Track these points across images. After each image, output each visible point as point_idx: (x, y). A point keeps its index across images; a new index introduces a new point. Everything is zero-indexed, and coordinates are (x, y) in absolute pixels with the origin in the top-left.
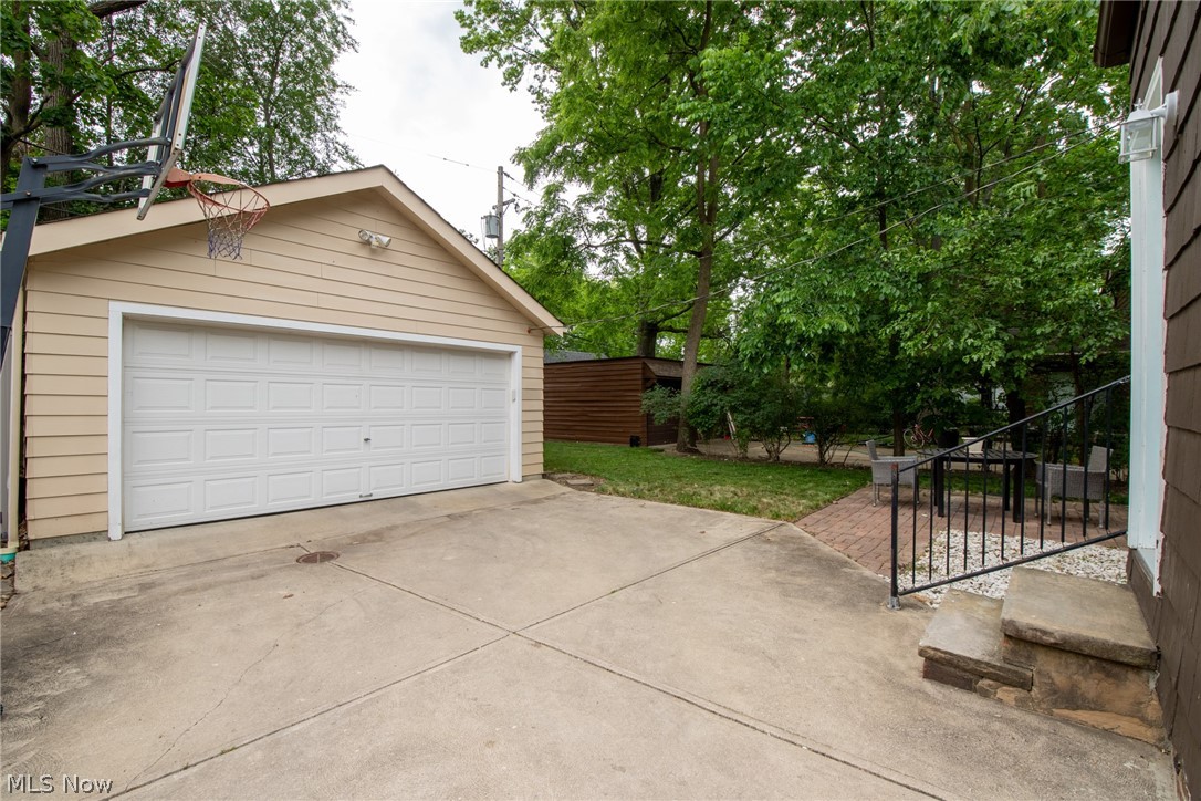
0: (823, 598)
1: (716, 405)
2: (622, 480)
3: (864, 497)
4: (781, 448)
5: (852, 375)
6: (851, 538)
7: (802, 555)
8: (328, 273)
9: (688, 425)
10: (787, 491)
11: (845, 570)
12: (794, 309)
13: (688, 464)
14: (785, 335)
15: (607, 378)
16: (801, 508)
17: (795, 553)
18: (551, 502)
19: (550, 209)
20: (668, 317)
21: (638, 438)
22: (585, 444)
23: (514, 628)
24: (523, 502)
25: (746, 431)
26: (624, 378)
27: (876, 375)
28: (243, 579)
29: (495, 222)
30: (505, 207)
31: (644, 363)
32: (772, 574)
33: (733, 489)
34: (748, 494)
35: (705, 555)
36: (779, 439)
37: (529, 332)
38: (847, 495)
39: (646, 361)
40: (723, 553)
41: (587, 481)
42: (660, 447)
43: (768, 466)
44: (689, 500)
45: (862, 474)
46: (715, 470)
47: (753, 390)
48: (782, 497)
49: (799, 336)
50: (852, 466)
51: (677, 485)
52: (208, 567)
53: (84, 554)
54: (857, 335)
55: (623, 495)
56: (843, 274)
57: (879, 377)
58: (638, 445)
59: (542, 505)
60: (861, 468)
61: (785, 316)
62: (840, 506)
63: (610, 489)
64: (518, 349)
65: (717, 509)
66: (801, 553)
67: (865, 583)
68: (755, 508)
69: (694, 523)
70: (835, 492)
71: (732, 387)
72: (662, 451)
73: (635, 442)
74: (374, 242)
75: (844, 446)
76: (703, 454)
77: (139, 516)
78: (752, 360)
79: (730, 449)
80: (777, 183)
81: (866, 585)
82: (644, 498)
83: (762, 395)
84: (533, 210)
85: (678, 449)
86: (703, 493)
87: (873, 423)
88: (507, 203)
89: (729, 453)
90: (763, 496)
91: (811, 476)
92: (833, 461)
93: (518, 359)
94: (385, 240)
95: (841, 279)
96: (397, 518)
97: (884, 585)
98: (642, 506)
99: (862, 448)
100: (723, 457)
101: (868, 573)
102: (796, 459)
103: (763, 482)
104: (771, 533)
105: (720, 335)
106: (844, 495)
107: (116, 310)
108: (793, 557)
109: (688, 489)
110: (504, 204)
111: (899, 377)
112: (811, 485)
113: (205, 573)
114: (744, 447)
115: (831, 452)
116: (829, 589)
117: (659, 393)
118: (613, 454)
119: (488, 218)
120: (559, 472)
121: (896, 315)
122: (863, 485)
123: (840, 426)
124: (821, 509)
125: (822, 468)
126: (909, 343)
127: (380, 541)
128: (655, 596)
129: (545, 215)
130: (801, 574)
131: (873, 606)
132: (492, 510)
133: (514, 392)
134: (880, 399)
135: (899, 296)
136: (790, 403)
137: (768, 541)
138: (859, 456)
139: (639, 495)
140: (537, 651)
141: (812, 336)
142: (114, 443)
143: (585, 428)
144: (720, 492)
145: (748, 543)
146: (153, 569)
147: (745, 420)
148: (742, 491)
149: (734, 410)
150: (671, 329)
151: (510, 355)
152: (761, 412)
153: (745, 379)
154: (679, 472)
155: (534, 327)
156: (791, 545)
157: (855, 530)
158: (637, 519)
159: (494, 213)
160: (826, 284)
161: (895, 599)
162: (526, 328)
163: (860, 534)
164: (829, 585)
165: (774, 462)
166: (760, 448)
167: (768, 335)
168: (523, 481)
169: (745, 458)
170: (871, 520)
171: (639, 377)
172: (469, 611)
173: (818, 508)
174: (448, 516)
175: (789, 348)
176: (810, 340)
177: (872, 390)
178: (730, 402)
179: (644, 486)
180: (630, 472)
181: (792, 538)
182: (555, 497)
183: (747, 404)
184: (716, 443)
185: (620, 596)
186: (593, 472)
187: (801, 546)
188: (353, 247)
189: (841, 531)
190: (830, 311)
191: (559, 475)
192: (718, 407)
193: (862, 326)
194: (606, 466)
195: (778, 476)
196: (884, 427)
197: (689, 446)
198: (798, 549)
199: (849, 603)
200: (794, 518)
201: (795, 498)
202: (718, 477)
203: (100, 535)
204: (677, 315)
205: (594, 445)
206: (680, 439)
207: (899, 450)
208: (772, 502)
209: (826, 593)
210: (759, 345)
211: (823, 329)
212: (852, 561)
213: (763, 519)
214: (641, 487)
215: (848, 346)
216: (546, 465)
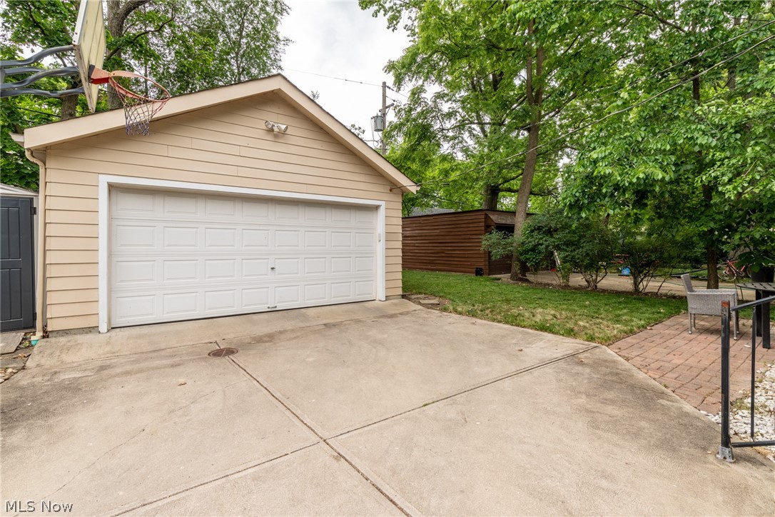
0: (636, 435)
1: (542, 244)
2: (462, 301)
3: (678, 324)
4: (599, 279)
5: (667, 218)
6: (667, 365)
7: (615, 380)
8: (244, 152)
9: (519, 260)
10: (602, 316)
11: (661, 401)
12: (609, 163)
13: (519, 290)
14: (601, 185)
15: (458, 226)
16: (615, 332)
17: (607, 378)
18: (403, 317)
19: (414, 105)
20: (506, 181)
21: (481, 269)
22: (443, 273)
23: (326, 435)
24: (384, 316)
25: (568, 265)
26: (471, 225)
27: (690, 217)
28: (165, 367)
29: (380, 120)
30: (387, 110)
31: (486, 215)
32: (582, 400)
33: (553, 312)
34: (567, 317)
35: (519, 373)
36: (597, 272)
37: (391, 191)
38: (661, 322)
39: (488, 213)
40: (536, 373)
41: (435, 301)
42: (498, 276)
43: (587, 293)
44: (514, 321)
45: (677, 304)
46: (539, 296)
47: (574, 232)
48: (598, 321)
49: (614, 185)
50: (666, 295)
51: (505, 307)
52: (150, 355)
53: (79, 342)
54: (671, 182)
55: (460, 313)
56: (657, 130)
57: (691, 219)
58: (481, 275)
59: (396, 319)
60: (674, 297)
61: (601, 169)
62: (653, 332)
63: (451, 308)
64: (383, 204)
65: (536, 329)
66: (614, 378)
67: (685, 421)
68: (572, 330)
69: (514, 342)
70: (649, 318)
71: (556, 230)
72: (499, 279)
73: (479, 272)
74: (276, 129)
75: (657, 278)
76: (532, 283)
77: (121, 317)
78: (571, 206)
79: (554, 279)
80: (594, 62)
81: (687, 423)
82: (476, 317)
83: (581, 237)
84: (402, 107)
85: (512, 278)
86: (527, 314)
87: (686, 259)
88: (389, 107)
89: (554, 282)
90: (580, 319)
91: (626, 303)
92: (646, 291)
93: (382, 211)
94: (283, 127)
95: (655, 134)
96: (288, 325)
97: (710, 426)
98: (474, 323)
99: (675, 280)
100: (549, 285)
101: (688, 408)
102: (612, 289)
103: (581, 307)
104: (585, 355)
105: (550, 193)
106: (658, 322)
107: (104, 181)
108: (605, 382)
109: (515, 311)
110: (387, 107)
111: (713, 219)
112: (625, 311)
113: (146, 359)
114: (566, 277)
115: (645, 283)
116: (643, 424)
117: (495, 236)
118: (460, 281)
119: (375, 118)
120: (416, 293)
121: (712, 163)
122: (678, 313)
123: (654, 261)
124: (635, 333)
125: (636, 297)
126: (728, 187)
127: (271, 341)
128: (463, 413)
129: (411, 110)
130: (613, 402)
131: (698, 453)
132: (358, 321)
133: (380, 234)
134: (695, 238)
135: (716, 146)
136: (607, 243)
137: (581, 363)
138: (673, 286)
139: (472, 314)
140: (336, 465)
141: (627, 184)
142: (102, 269)
143: (442, 262)
144: (540, 315)
145: (561, 364)
146: (116, 354)
147: (567, 256)
148: (561, 314)
149: (558, 248)
150: (510, 190)
151: (377, 208)
152: (581, 250)
153: (566, 224)
154: (508, 297)
155: (394, 187)
156: (604, 369)
157: (671, 356)
158: (467, 335)
159: (379, 114)
160: (640, 139)
161: (727, 450)
162: (389, 188)
163: (677, 361)
164: (643, 418)
165: (592, 290)
166: (580, 278)
167: (585, 186)
168: (386, 300)
169: (567, 287)
170: (687, 347)
171: (483, 224)
172: (298, 412)
173: (632, 332)
174: (325, 325)
175: (605, 196)
176: (625, 190)
177: (686, 229)
178: (554, 242)
179: (478, 307)
180: (469, 295)
181: (606, 361)
182: (407, 313)
183: (568, 244)
184: (543, 274)
185: (430, 410)
186: (442, 294)
187: (615, 371)
188: (262, 134)
189: (657, 357)
190: (645, 162)
191: (416, 296)
192: (544, 246)
193: (676, 175)
194: (452, 290)
195: (595, 302)
196: (696, 262)
197: (520, 276)
198: (611, 373)
199: (668, 445)
200: (608, 341)
201: (610, 323)
202: (542, 302)
203: (93, 329)
204: (514, 179)
205: (449, 274)
206: (513, 271)
207: (713, 283)
208: (587, 325)
209: (641, 429)
210: (577, 194)
211: (638, 178)
212: (669, 391)
213: (578, 341)
214: (476, 307)
215: (662, 194)
216: (404, 289)
